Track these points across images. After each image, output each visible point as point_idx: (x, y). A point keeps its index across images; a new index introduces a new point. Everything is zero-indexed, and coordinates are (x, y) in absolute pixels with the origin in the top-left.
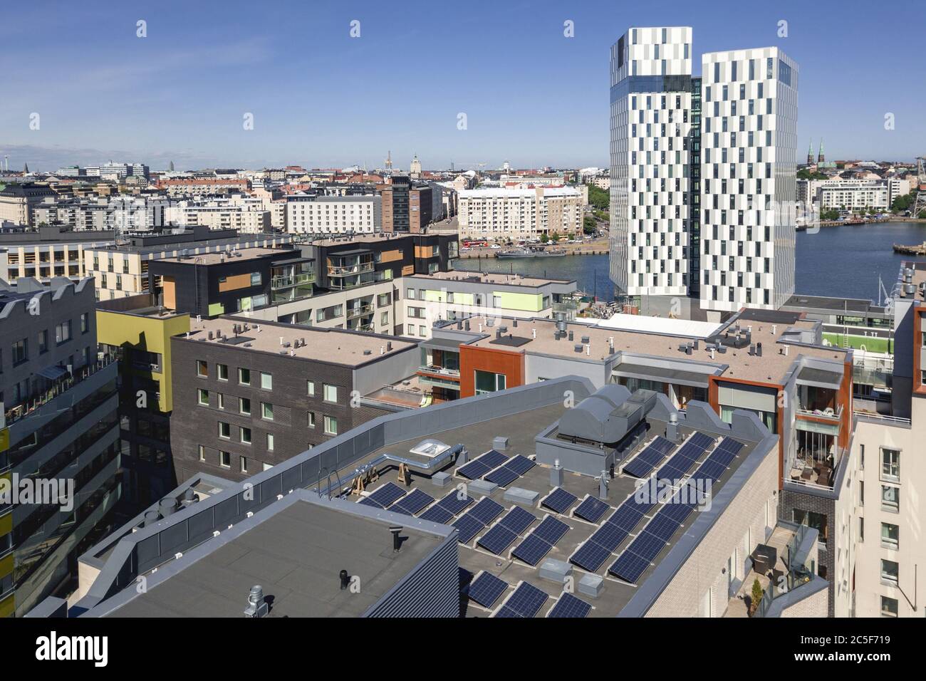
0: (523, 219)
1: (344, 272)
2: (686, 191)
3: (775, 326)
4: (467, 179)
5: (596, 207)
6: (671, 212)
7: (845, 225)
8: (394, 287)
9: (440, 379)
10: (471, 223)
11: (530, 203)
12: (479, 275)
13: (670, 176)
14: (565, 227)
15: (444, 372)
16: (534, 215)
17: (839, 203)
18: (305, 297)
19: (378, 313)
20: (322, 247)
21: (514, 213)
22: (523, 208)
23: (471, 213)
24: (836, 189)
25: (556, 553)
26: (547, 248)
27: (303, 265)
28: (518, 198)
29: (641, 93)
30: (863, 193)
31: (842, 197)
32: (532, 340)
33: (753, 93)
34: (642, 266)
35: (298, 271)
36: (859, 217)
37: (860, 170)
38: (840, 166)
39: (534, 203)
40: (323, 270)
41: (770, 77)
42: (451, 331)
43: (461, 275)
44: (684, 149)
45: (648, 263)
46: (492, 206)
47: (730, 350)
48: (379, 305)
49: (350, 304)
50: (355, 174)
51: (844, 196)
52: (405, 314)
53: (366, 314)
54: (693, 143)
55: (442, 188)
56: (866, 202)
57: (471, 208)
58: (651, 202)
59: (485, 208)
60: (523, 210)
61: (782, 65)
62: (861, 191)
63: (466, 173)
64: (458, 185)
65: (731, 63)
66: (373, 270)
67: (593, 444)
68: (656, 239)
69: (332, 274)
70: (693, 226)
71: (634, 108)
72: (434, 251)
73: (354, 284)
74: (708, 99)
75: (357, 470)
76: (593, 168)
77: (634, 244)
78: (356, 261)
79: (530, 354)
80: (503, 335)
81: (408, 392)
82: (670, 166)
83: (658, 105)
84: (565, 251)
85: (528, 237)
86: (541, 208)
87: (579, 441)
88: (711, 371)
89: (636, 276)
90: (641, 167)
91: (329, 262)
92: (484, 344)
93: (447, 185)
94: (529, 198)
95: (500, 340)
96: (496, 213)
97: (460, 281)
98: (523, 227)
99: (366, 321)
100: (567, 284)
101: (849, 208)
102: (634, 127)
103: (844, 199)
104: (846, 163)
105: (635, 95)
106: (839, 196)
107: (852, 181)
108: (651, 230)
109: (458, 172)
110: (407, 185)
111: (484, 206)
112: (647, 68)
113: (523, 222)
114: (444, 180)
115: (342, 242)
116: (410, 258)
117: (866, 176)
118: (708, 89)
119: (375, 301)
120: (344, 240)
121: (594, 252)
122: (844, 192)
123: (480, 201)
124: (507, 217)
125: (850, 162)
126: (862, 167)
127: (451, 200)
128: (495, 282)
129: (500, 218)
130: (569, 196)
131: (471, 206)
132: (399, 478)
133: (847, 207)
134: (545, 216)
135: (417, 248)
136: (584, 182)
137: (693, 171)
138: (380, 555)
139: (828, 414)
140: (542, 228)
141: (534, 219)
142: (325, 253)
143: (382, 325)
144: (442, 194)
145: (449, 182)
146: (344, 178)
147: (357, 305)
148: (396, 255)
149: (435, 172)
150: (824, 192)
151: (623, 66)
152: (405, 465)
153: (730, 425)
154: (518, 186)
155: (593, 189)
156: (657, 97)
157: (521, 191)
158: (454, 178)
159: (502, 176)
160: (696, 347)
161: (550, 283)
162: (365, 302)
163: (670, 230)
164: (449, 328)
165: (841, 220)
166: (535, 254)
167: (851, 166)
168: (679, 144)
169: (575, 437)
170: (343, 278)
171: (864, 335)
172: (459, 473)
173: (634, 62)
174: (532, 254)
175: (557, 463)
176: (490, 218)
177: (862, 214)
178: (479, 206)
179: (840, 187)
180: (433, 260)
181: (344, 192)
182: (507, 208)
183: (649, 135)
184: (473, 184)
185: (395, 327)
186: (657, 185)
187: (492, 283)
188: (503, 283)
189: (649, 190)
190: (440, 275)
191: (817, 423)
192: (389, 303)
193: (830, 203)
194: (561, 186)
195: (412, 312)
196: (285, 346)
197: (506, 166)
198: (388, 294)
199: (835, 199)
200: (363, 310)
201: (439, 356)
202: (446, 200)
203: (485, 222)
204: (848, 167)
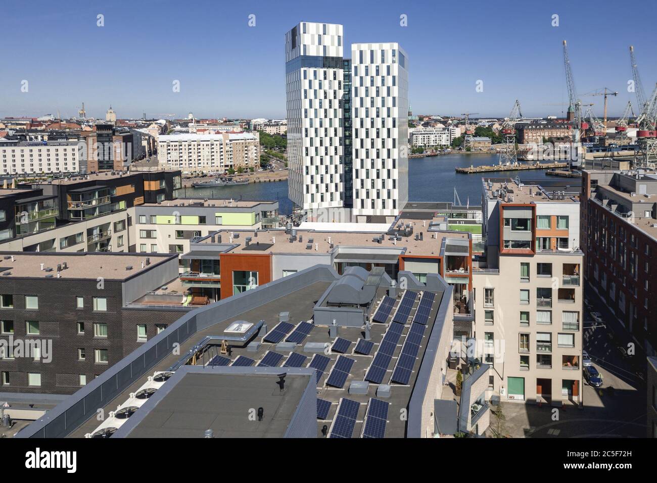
0: (213, 157)
1: (83, 206)
2: (341, 136)
3: (424, 221)
4: (160, 126)
5: (266, 147)
6: (332, 151)
7: (427, 156)
8: (128, 215)
9: (200, 281)
10: (170, 161)
11: (218, 145)
12: (202, 201)
13: (331, 126)
14: (247, 162)
15: (202, 275)
16: (222, 154)
17: (423, 142)
18: (48, 229)
19: (114, 237)
20: (61, 186)
21: (205, 152)
22: (213, 148)
23: (169, 153)
24: (421, 134)
25: (352, 378)
26: (234, 179)
27: (44, 201)
28: (209, 141)
29: (309, 68)
30: (436, 136)
31: (424, 139)
32: (273, 245)
33: (384, 72)
34: (313, 189)
35: (41, 207)
36: (434, 151)
37: (433, 122)
38: (421, 119)
39: (222, 145)
40: (63, 206)
41: (394, 62)
42: (206, 245)
43: (187, 202)
44: (339, 108)
45: (317, 186)
46: (187, 147)
47: (404, 239)
48: (115, 231)
49: (90, 232)
50: (52, 122)
51: (426, 138)
52: (138, 236)
53: (104, 238)
54: (346, 104)
55: (141, 134)
56: (437, 142)
57: (169, 150)
58: (318, 145)
59: (181, 149)
60: (213, 150)
61: (401, 55)
62: (435, 135)
63: (158, 122)
64: (153, 130)
65: (370, 51)
66: (109, 202)
67: (353, 306)
68: (322, 169)
69: (72, 207)
70: (347, 160)
71: (305, 78)
72: (161, 184)
73: (93, 215)
74: (356, 74)
75: (191, 351)
76: (262, 119)
77: (307, 173)
78: (94, 195)
79: (276, 254)
80: (250, 243)
81: (169, 295)
82: (331, 119)
83: (322, 77)
84: (248, 180)
85: (217, 171)
86: (228, 148)
87: (343, 306)
88: (398, 252)
89: (309, 195)
90: (311, 119)
91: (69, 197)
92: (238, 251)
93: (143, 130)
94: (218, 141)
95: (249, 247)
96: (191, 153)
97: (187, 206)
98: (214, 163)
99: (104, 245)
100: (272, 204)
101: (429, 146)
102: (305, 91)
103: (426, 140)
104: (424, 117)
105: (305, 69)
106: (423, 138)
107: (429, 128)
108: (318, 163)
109: (150, 121)
110: (111, 132)
111: (181, 147)
112: (314, 51)
113: (213, 159)
114: (141, 127)
115: (78, 181)
116: (140, 191)
117: (437, 125)
118: (356, 68)
119: (111, 227)
120: (80, 179)
121: (270, 180)
122: (426, 135)
123: (177, 143)
124: (200, 156)
125: (427, 117)
126: (433, 120)
127: (149, 143)
128: (216, 206)
129: (194, 156)
130: (248, 139)
131: (169, 148)
132: (221, 351)
133: (427, 145)
134: (231, 155)
135: (146, 183)
136: (255, 129)
137: (346, 122)
138: (272, 395)
139: (461, 271)
140: (228, 163)
141: (222, 157)
142: (63, 191)
143: (118, 247)
144: (141, 138)
145: (145, 129)
146: (42, 125)
147: (96, 232)
148: (129, 189)
149: (130, 121)
150: (414, 136)
151: (296, 48)
152: (226, 341)
153: (425, 284)
154: (208, 131)
155: (262, 134)
156: (321, 71)
157: (210, 136)
158: (148, 125)
159: (190, 124)
160: (383, 238)
161: (260, 204)
162: (103, 228)
163: (331, 163)
164: (204, 242)
165: (425, 154)
166: (225, 183)
167: (427, 119)
168: (336, 104)
169: (340, 303)
170: (83, 211)
171: (457, 223)
172: (265, 341)
173: (305, 46)
174: (223, 183)
175: (334, 321)
176: (185, 157)
177: (436, 149)
178: (176, 148)
179: (423, 132)
180: (160, 192)
181: (46, 138)
182: (200, 149)
183: (316, 98)
184: (164, 131)
185: (129, 247)
186: (322, 132)
187: (213, 206)
188: (224, 206)
189: (316, 136)
190: (168, 203)
191: (456, 277)
192: (124, 228)
193: (417, 143)
194: (241, 132)
195: (144, 234)
196: (47, 271)
197: (190, 117)
198: (123, 221)
199: (420, 140)
200: (101, 235)
201: (197, 264)
202: (145, 143)
203: (182, 160)
204: (426, 119)
